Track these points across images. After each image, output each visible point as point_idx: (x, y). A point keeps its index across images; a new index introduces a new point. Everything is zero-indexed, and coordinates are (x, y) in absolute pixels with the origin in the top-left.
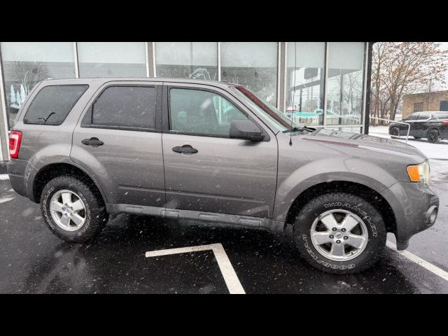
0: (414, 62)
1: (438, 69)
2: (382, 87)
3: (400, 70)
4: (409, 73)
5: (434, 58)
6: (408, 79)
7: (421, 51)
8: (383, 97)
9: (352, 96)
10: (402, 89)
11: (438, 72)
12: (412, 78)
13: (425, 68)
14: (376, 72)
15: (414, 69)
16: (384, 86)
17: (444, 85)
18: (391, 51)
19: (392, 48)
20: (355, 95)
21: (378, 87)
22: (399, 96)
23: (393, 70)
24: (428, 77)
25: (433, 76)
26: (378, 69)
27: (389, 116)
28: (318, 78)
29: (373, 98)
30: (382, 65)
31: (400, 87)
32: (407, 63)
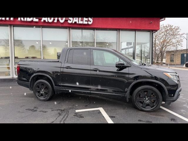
0: (170, 39)
1: (179, 41)
2: (157, 48)
3: (164, 41)
4: (168, 43)
5: (177, 37)
6: (167, 45)
7: (172, 34)
8: (158, 52)
9: (145, 51)
10: (165, 49)
11: (179, 42)
12: (169, 44)
13: (174, 41)
14: (154, 42)
15: (170, 41)
16: (158, 48)
17: (182, 47)
18: (160, 34)
19: (161, 33)
20: (146, 51)
21: (155, 48)
22: (164, 52)
23: (161, 41)
24: (176, 44)
25: (177, 44)
26: (155, 41)
27: (160, 59)
28: (132, 45)
29: (154, 52)
30: (157, 39)
31: (164, 48)
32: (167, 38)
